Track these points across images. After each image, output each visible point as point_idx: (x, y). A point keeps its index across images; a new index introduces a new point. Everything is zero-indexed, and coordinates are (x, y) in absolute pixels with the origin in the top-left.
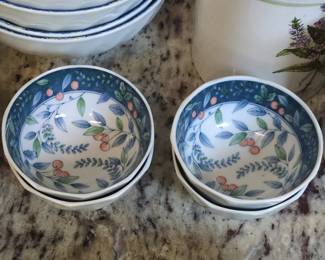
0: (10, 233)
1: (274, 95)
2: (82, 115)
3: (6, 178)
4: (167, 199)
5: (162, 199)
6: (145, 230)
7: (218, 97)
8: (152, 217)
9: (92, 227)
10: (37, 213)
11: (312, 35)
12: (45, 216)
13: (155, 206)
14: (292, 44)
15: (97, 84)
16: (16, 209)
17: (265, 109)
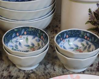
0: (2, 76)
1: (86, 34)
2: (27, 43)
3: (2, 63)
4: (54, 68)
5: (52, 68)
6: (46, 75)
7: (68, 35)
8: (49, 72)
9: (29, 75)
10: (11, 71)
11: (95, 16)
12: (14, 72)
13: (50, 70)
14: (90, 19)
15: (32, 33)
16: (5, 70)
17: (83, 39)
